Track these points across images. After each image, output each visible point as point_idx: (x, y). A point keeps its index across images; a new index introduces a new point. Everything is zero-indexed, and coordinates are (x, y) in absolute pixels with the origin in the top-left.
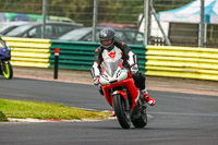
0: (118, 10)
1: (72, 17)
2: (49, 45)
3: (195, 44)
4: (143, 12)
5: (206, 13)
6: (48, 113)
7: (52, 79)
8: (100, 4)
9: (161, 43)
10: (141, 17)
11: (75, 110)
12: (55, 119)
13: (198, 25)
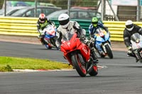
1: (54, 3)
3: (135, 20)
6: (39, 66)
9: (112, 19)
10: (99, 2)
11: (56, 64)
12: (44, 69)
13: (136, 7)
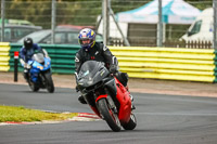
0: (77, 12)
1: (31, 20)
2: (9, 49)
3: (154, 44)
4: (101, 13)
5: (164, 13)
6: (9, 116)
7: (12, 82)
8: (58, 6)
9: (120, 44)
10: (99, 18)
11: (35, 113)
12: (16, 121)
13: (155, 25)
